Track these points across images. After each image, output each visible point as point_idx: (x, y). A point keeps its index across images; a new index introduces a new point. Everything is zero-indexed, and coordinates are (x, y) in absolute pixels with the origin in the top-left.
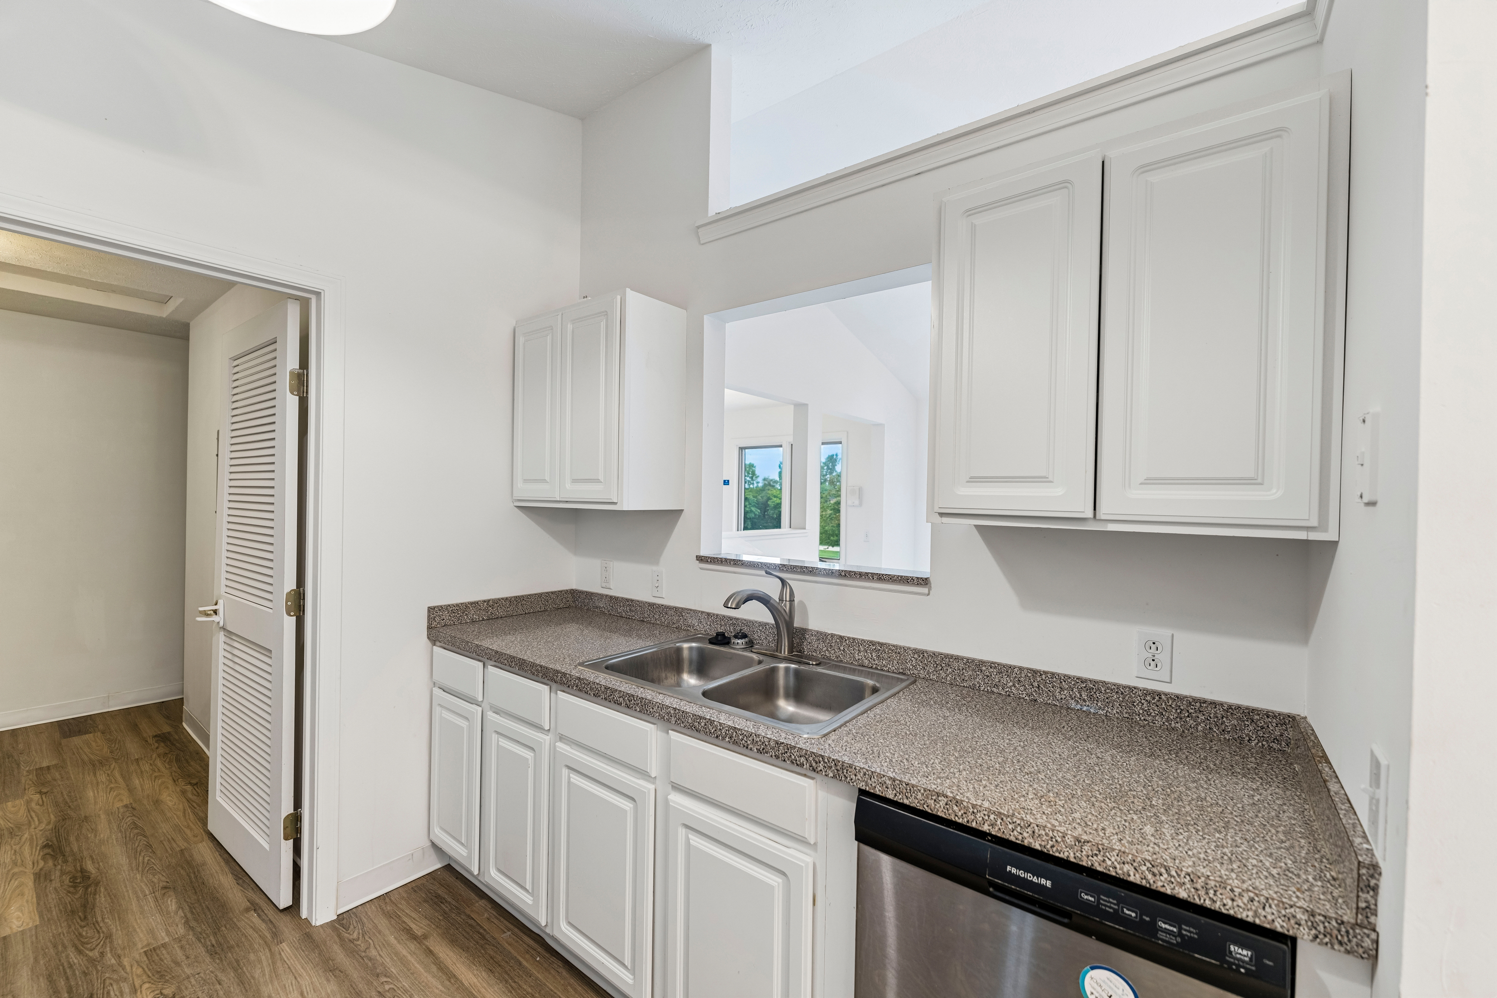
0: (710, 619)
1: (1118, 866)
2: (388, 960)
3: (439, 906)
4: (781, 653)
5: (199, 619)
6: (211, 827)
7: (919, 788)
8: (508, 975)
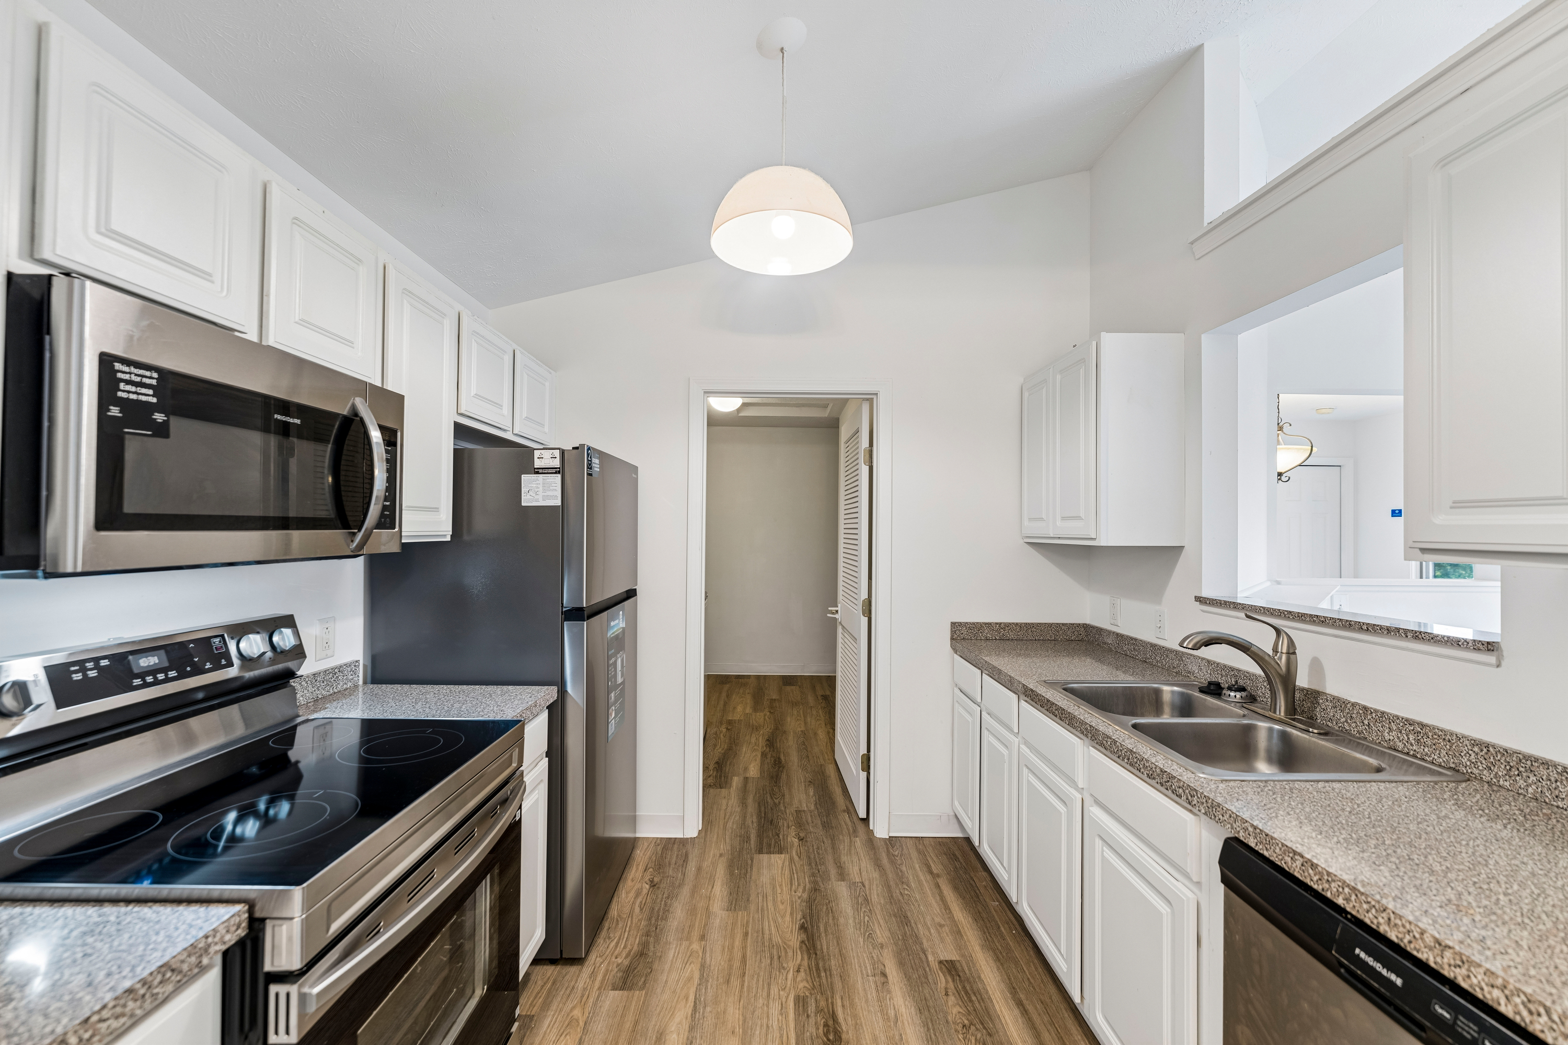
0: (1211, 668)
1: (1485, 988)
2: (911, 877)
3: (953, 862)
4: (1275, 712)
5: (829, 615)
6: (836, 757)
7: (1277, 841)
8: (987, 929)
